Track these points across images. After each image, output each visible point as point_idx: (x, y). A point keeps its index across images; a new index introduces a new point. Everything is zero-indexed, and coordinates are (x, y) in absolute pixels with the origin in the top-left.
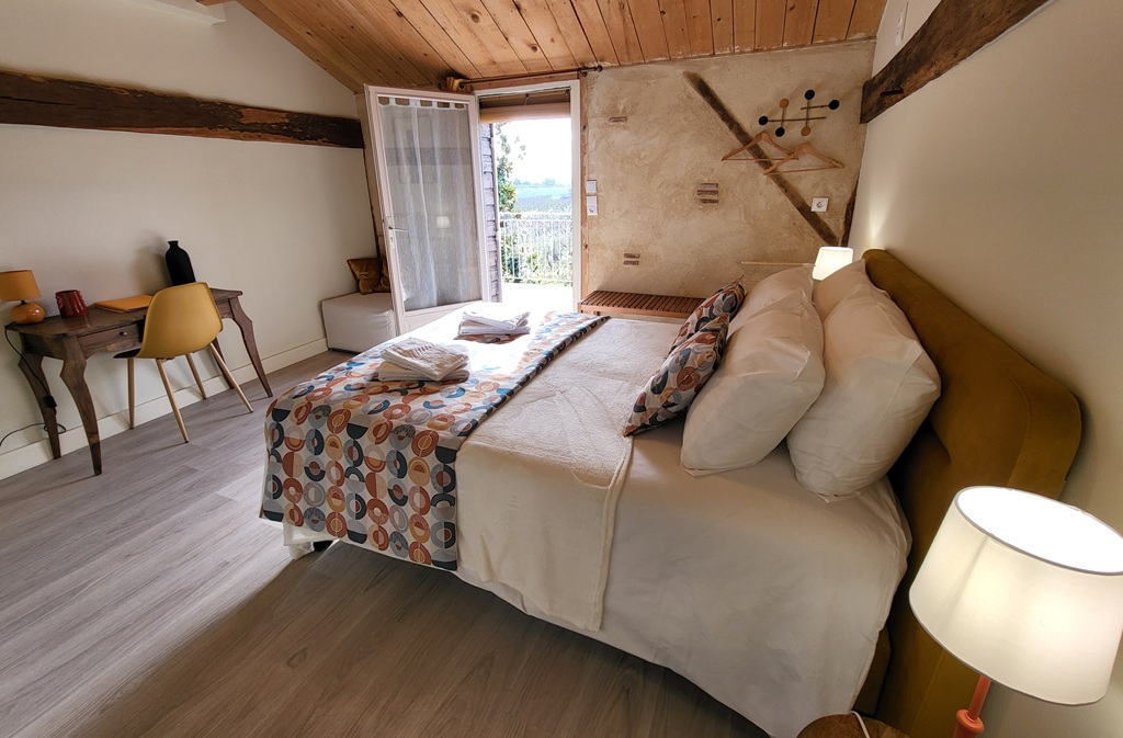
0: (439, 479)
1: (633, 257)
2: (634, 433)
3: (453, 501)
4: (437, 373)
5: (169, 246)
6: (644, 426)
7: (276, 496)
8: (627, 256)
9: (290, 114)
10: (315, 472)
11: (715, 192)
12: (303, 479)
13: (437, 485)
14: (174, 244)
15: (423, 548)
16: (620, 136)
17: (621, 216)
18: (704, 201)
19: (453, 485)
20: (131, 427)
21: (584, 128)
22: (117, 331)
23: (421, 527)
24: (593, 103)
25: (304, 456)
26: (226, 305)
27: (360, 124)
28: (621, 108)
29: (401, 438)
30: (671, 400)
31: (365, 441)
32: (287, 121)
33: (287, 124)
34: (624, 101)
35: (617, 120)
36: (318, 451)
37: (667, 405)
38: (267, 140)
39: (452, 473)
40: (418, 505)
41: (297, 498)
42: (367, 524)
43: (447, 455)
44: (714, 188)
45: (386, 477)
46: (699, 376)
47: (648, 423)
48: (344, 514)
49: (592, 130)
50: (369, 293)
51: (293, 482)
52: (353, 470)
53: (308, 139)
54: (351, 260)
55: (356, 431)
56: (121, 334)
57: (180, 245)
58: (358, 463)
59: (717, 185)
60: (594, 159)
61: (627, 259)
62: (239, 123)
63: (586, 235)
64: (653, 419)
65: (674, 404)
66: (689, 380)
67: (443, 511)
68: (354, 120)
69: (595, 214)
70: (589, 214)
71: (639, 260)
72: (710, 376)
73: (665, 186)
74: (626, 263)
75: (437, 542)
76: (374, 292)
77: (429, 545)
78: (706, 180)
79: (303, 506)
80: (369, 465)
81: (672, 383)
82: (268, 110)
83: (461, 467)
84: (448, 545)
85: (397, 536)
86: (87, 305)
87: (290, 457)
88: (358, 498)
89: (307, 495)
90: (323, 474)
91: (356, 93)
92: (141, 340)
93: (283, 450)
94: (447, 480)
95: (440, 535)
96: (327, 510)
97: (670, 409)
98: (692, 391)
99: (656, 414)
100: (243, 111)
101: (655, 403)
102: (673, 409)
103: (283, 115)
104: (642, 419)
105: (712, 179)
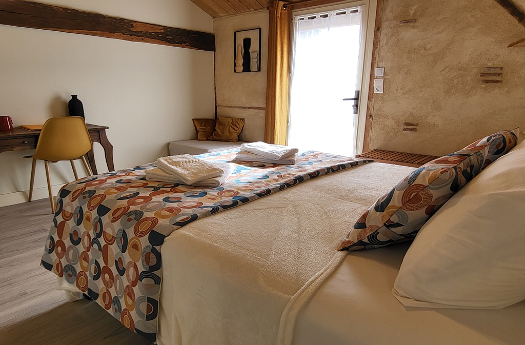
0: (147, 259)
1: (412, 125)
2: (349, 248)
3: (158, 281)
4: (189, 178)
5: (71, 98)
6: (360, 243)
7: (50, 251)
8: (406, 124)
9: (165, 28)
10: (75, 239)
11: (499, 74)
12: (67, 242)
13: (145, 263)
14: (74, 97)
15: (130, 316)
16: (409, 34)
17: (403, 94)
18: (487, 82)
19: (158, 265)
20: (30, 200)
21: (378, 29)
22: (21, 140)
23: (131, 297)
24: (388, 11)
25: (71, 224)
26: (96, 134)
27: (214, 36)
28: (412, 12)
29: (129, 220)
30: (395, 219)
31: (106, 219)
32: (163, 31)
33: (162, 34)
34: (415, 7)
35: (407, 22)
36: (79, 223)
37: (389, 225)
38: (147, 42)
39: (159, 256)
40: (131, 278)
41: (61, 256)
42: (99, 286)
43: (157, 239)
44: (498, 71)
45: (114, 249)
46: (431, 196)
47: (366, 240)
48: (88, 273)
49: (384, 31)
50: (203, 140)
51: (61, 243)
52: (95, 241)
53: (176, 43)
54: (195, 119)
55: (103, 210)
56: (24, 142)
57: (78, 98)
58: (99, 236)
59: (502, 68)
60: (384, 51)
61: (405, 127)
62: (130, 30)
63: (371, 108)
64: (373, 237)
65: (398, 225)
66: (417, 198)
67: (147, 287)
68: (210, 34)
69: (381, 92)
70: (375, 92)
71: (417, 127)
72: (448, 197)
73: (448, 70)
74: (404, 130)
75: (139, 313)
76: (207, 140)
77: (133, 314)
78: (490, 64)
79: (64, 262)
80: (106, 239)
81: (396, 202)
82: (151, 24)
83: (166, 250)
84: (149, 318)
85: (116, 301)
86: (14, 125)
87: (63, 223)
88: (97, 263)
89: (68, 254)
90: (80, 240)
91: (214, 18)
92: (35, 148)
93: (60, 219)
94: (154, 261)
95: (143, 307)
96: (78, 269)
97: (394, 229)
98: (421, 213)
99: (376, 233)
100: (134, 24)
101: (377, 221)
102: (398, 230)
103: (161, 28)
104: (360, 235)
105: (497, 63)
